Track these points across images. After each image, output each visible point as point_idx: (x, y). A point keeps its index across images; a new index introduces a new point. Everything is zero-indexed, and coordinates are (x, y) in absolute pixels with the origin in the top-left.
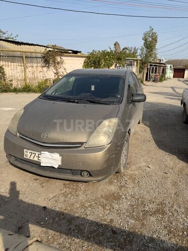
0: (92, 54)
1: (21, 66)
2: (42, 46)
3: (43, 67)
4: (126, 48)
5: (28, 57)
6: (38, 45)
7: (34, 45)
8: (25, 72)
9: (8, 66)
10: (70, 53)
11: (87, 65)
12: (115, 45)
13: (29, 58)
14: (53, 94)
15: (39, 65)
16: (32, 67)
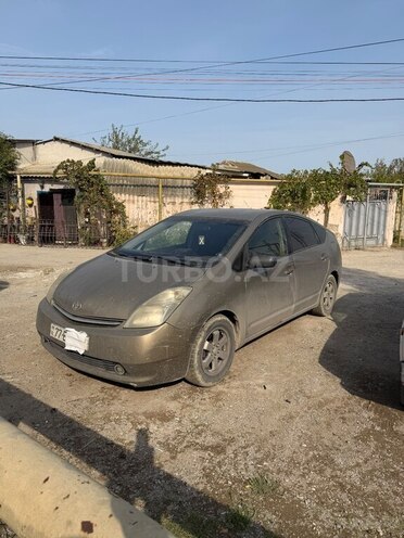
0: (289, 177)
1: (155, 202)
2: (196, 166)
3: (192, 203)
4: (366, 164)
5: (167, 187)
6: (188, 165)
7: (181, 165)
8: (160, 213)
9: (133, 202)
10: (246, 177)
11: (277, 198)
12: (342, 157)
13: (170, 187)
14: (139, 249)
15: (186, 200)
16: (174, 203)
